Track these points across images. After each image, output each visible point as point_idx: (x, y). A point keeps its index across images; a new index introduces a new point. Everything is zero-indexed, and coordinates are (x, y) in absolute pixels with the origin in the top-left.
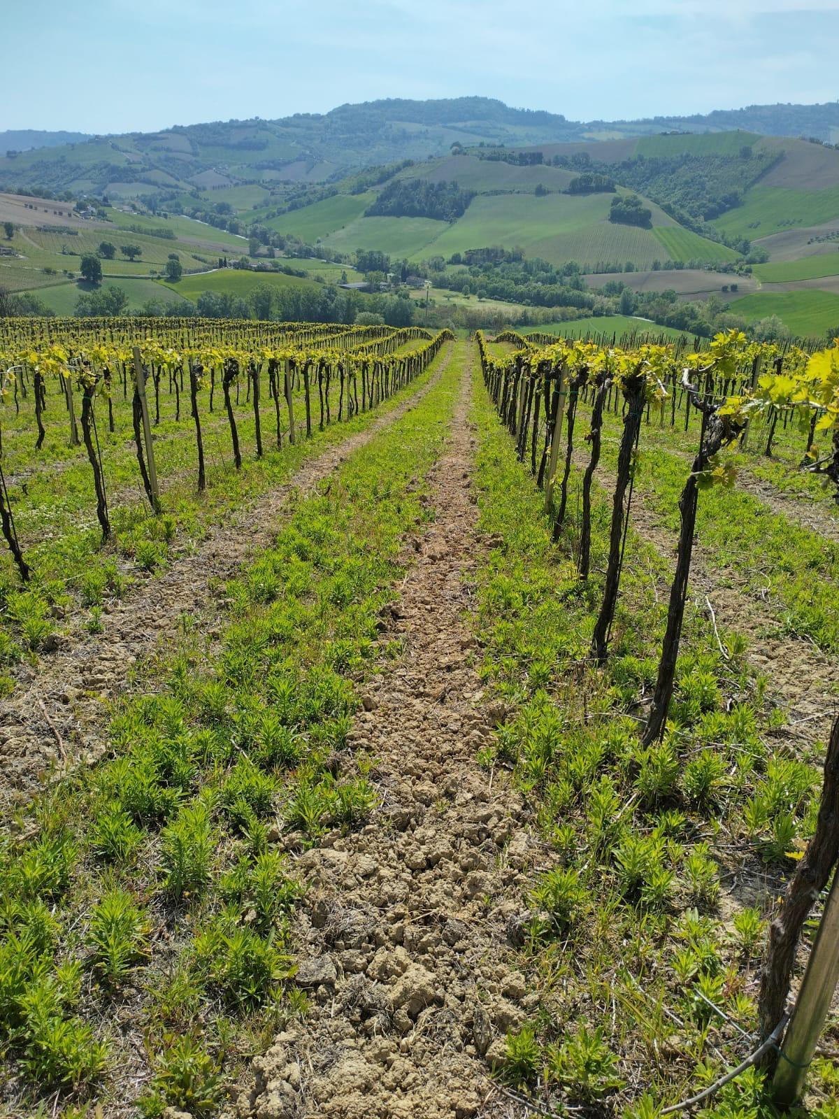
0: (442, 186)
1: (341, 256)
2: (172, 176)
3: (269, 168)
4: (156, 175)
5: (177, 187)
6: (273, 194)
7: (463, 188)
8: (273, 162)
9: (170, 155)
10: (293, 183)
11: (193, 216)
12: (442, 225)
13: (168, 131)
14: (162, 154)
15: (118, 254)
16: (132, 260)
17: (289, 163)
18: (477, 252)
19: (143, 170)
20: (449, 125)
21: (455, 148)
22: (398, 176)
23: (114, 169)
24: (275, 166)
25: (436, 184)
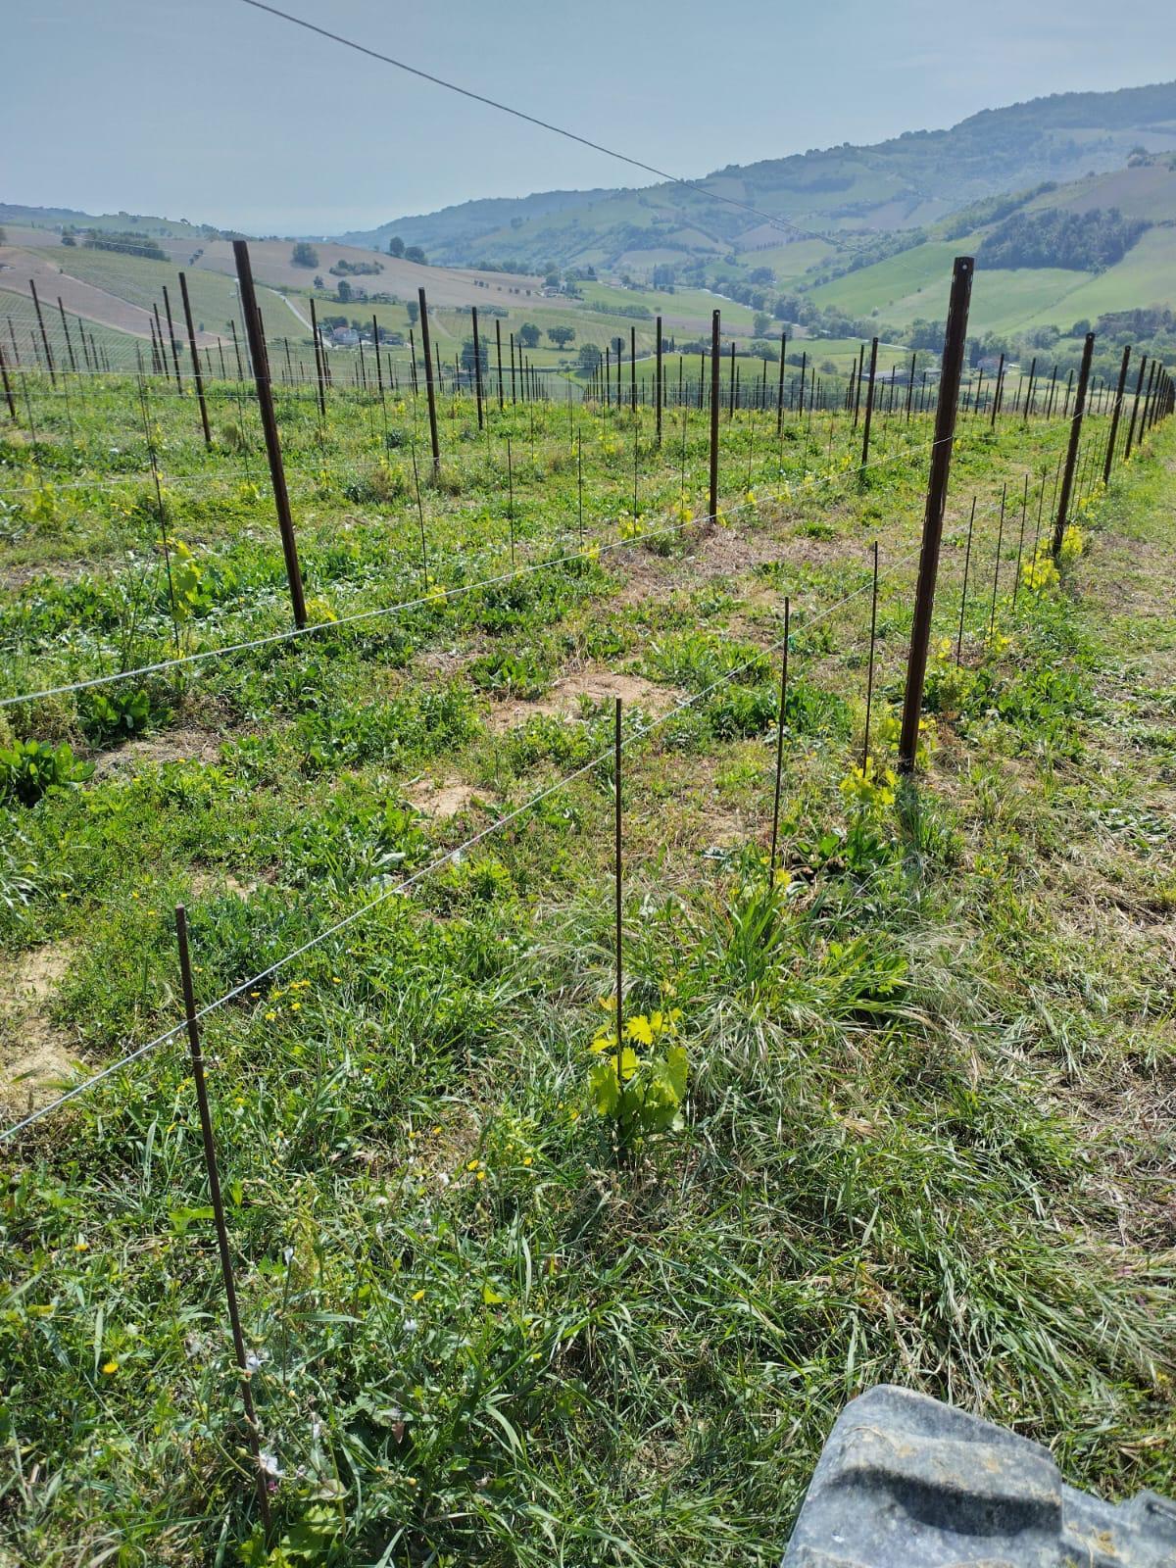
0: (1093, 217)
1: (894, 333)
2: (708, 235)
3: (850, 214)
4: (692, 238)
5: (713, 251)
6: (839, 250)
7: (1128, 217)
8: (857, 204)
9: (714, 207)
10: (872, 233)
11: (715, 289)
12: (1082, 277)
13: (717, 174)
14: (703, 207)
15: (544, 340)
16: (561, 349)
17: (881, 205)
18: (1118, 317)
19: (671, 231)
20: (1149, 126)
21: (1134, 157)
22: (1028, 208)
23: (634, 232)
24: (858, 211)
25: (1082, 215)
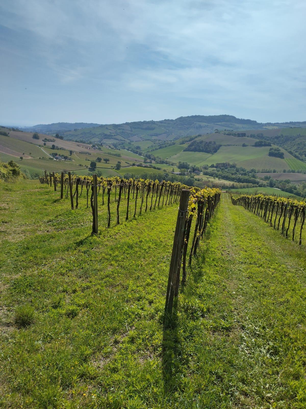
0: (210, 143)
1: (174, 164)
2: (123, 137)
3: (154, 135)
4: (119, 137)
5: (124, 141)
6: (154, 143)
7: (217, 144)
8: (156, 134)
9: (124, 131)
10: (161, 140)
11: (128, 150)
12: (209, 155)
13: (124, 124)
14: (121, 131)
15: (102, 161)
16: (106, 163)
17: (161, 134)
18: (220, 164)
19: (115, 135)
20: (215, 123)
21: (216, 131)
22: (196, 139)
23: (106, 135)
24: (157, 135)
25: (208, 142)
